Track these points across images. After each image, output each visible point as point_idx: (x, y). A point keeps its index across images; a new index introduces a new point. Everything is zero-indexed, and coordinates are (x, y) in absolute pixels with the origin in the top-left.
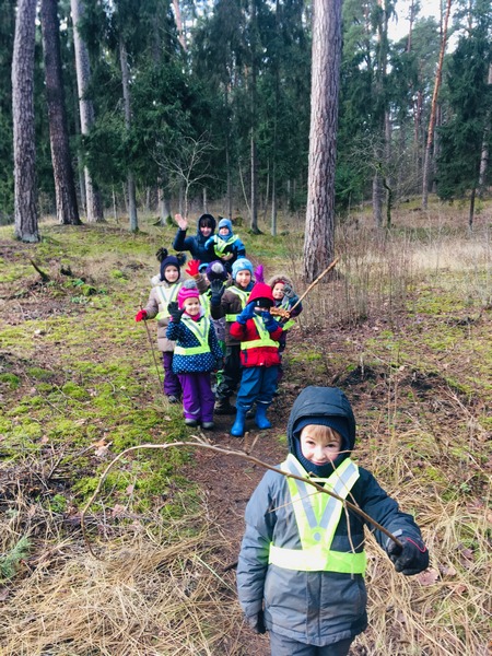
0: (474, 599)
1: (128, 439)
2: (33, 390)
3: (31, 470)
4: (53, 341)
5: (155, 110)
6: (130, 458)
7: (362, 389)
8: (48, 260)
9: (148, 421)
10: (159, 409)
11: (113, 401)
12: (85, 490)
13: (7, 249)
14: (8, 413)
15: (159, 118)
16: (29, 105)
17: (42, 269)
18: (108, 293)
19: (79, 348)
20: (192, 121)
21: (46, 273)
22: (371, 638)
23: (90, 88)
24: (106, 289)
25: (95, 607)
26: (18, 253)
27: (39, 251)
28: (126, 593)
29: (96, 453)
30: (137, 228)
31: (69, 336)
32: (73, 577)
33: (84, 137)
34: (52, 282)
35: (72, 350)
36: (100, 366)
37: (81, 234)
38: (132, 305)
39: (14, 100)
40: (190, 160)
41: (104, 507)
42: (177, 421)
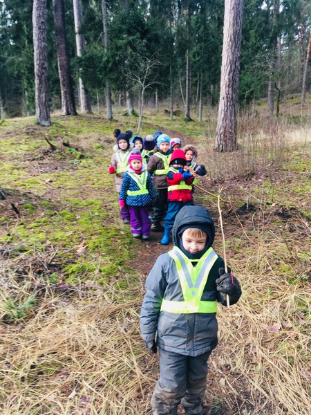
0: (301, 341)
1: (97, 244)
2: (43, 214)
3: (38, 259)
4: (57, 186)
5: (123, 39)
6: (98, 255)
7: (246, 217)
8: (56, 137)
9: (110, 234)
10: (118, 227)
11: (90, 222)
12: (70, 271)
13: (31, 130)
14: (28, 227)
15: (126, 45)
16: (44, 38)
17: (52, 143)
18: (91, 158)
19: (72, 191)
20: (147, 46)
21: (54, 145)
22: (234, 360)
23: (82, 26)
24: (90, 155)
25: (71, 335)
26: (38, 132)
27: (50, 132)
28: (89, 328)
29: (78, 251)
30: (112, 117)
31: (66, 183)
32: (59, 319)
33: (78, 58)
34: (57, 150)
35: (68, 192)
36: (84, 201)
37: (76, 121)
38: (106, 165)
39: (34, 35)
40: (145, 72)
41: (80, 281)
42: (128, 235)
